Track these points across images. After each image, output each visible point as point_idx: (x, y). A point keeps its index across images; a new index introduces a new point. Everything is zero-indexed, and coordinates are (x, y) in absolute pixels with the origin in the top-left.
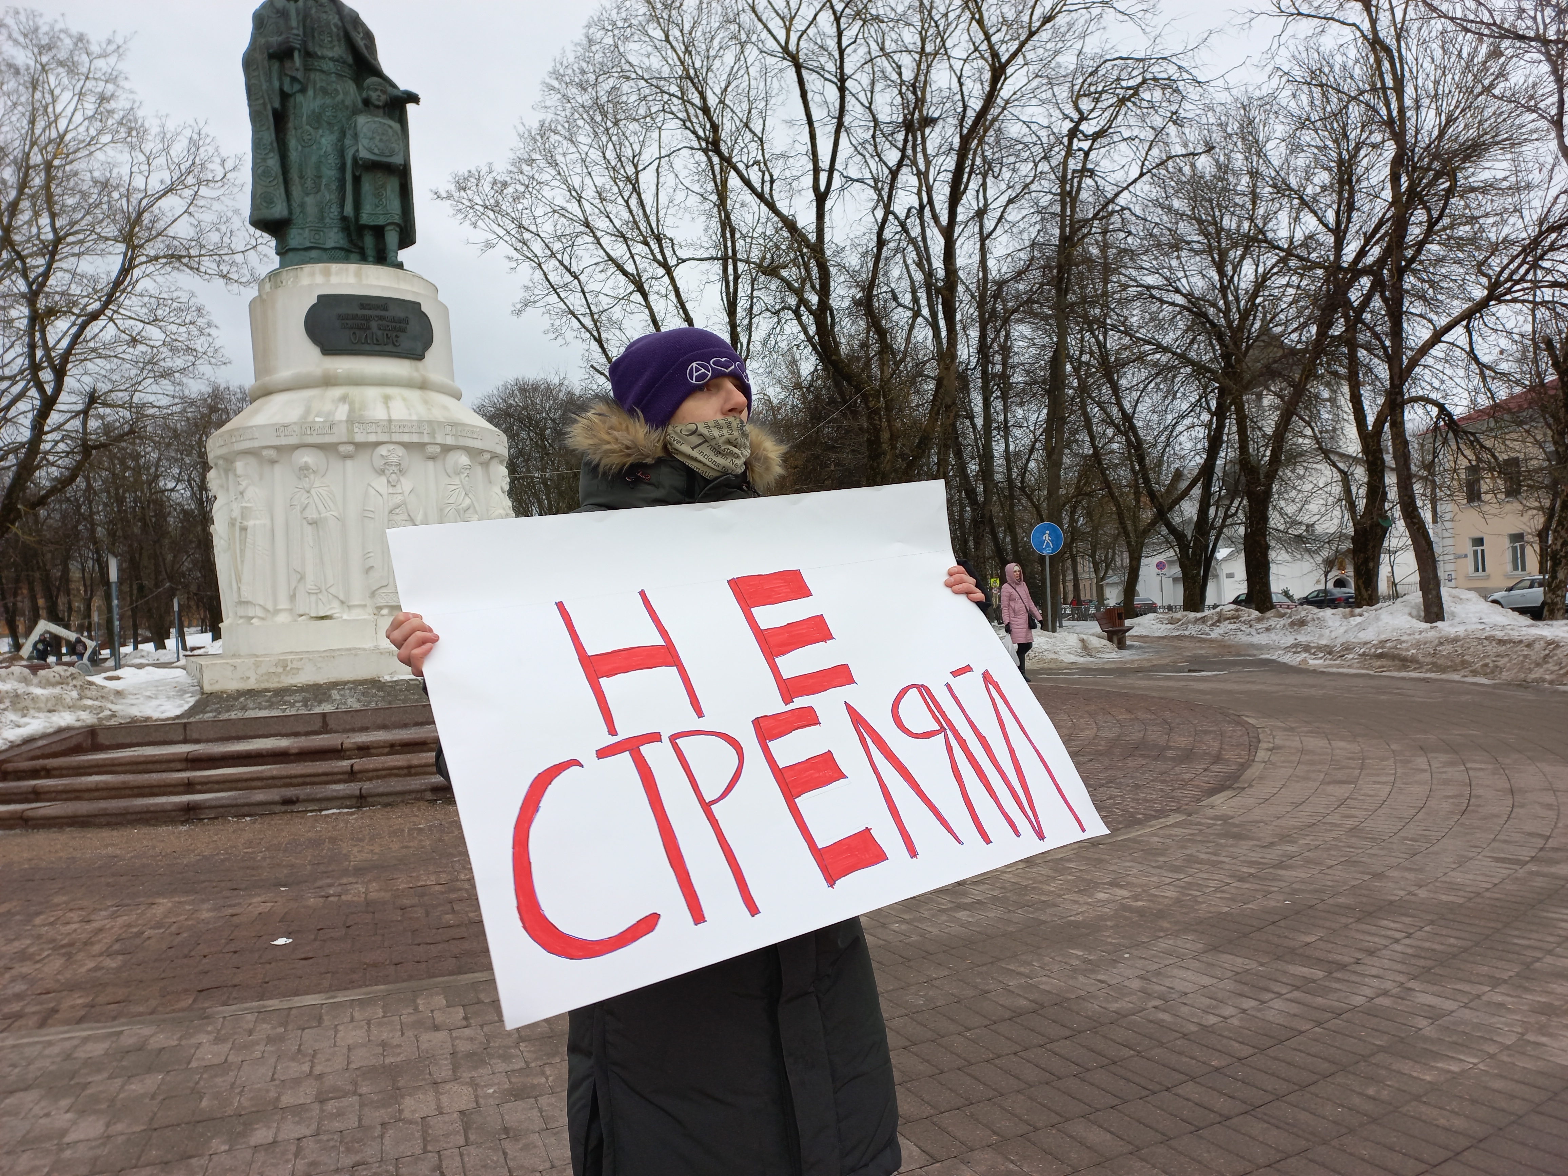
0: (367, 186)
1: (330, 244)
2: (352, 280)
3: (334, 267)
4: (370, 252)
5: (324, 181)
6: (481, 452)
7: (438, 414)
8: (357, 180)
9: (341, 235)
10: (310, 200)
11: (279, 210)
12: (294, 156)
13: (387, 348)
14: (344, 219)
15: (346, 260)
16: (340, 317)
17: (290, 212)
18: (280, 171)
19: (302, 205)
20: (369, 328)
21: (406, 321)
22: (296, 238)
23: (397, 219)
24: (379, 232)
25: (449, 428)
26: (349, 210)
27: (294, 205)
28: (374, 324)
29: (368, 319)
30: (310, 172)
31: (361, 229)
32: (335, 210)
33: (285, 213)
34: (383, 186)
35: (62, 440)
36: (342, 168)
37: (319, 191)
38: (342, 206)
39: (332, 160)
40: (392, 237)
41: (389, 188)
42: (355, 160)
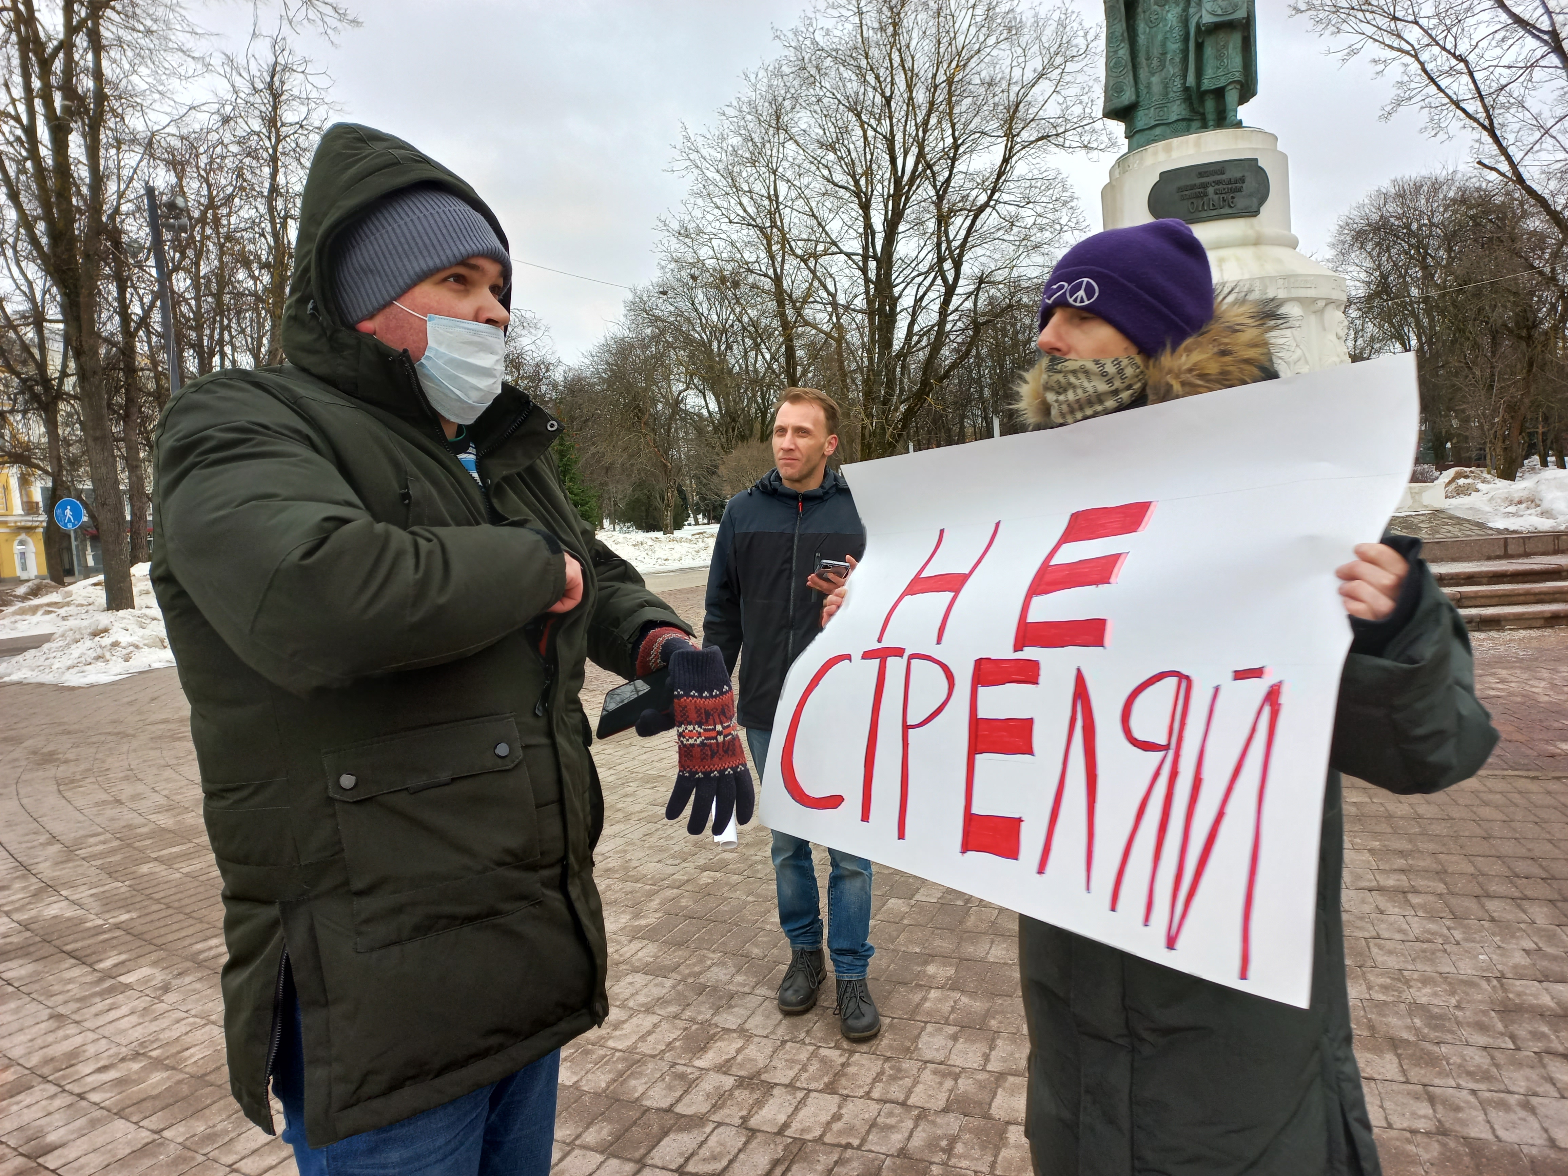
0: (1209, 51)
1: (1174, 117)
2: (1191, 151)
3: (1175, 141)
4: (1211, 116)
5: (1169, 57)
6: (1315, 300)
7: (1271, 269)
8: (1200, 47)
9: (1183, 106)
10: (1155, 79)
11: (1128, 97)
12: (1142, 39)
13: (1223, 211)
14: (1186, 89)
15: (1188, 131)
16: (1180, 190)
17: (1138, 96)
18: (1129, 59)
19: (1149, 86)
20: (1206, 195)
21: (1242, 180)
22: (1143, 119)
23: (1238, 76)
24: (1219, 93)
25: (1281, 282)
26: (1191, 80)
27: (1141, 87)
28: (1211, 190)
29: (1204, 186)
30: (1156, 52)
31: (1203, 95)
32: (1178, 83)
33: (1134, 98)
34: (1225, 46)
35: (959, 319)
36: (1186, 39)
37: (1164, 67)
38: (1185, 77)
39: (1177, 33)
40: (1232, 96)
41: (1231, 46)
42: (1198, 26)
